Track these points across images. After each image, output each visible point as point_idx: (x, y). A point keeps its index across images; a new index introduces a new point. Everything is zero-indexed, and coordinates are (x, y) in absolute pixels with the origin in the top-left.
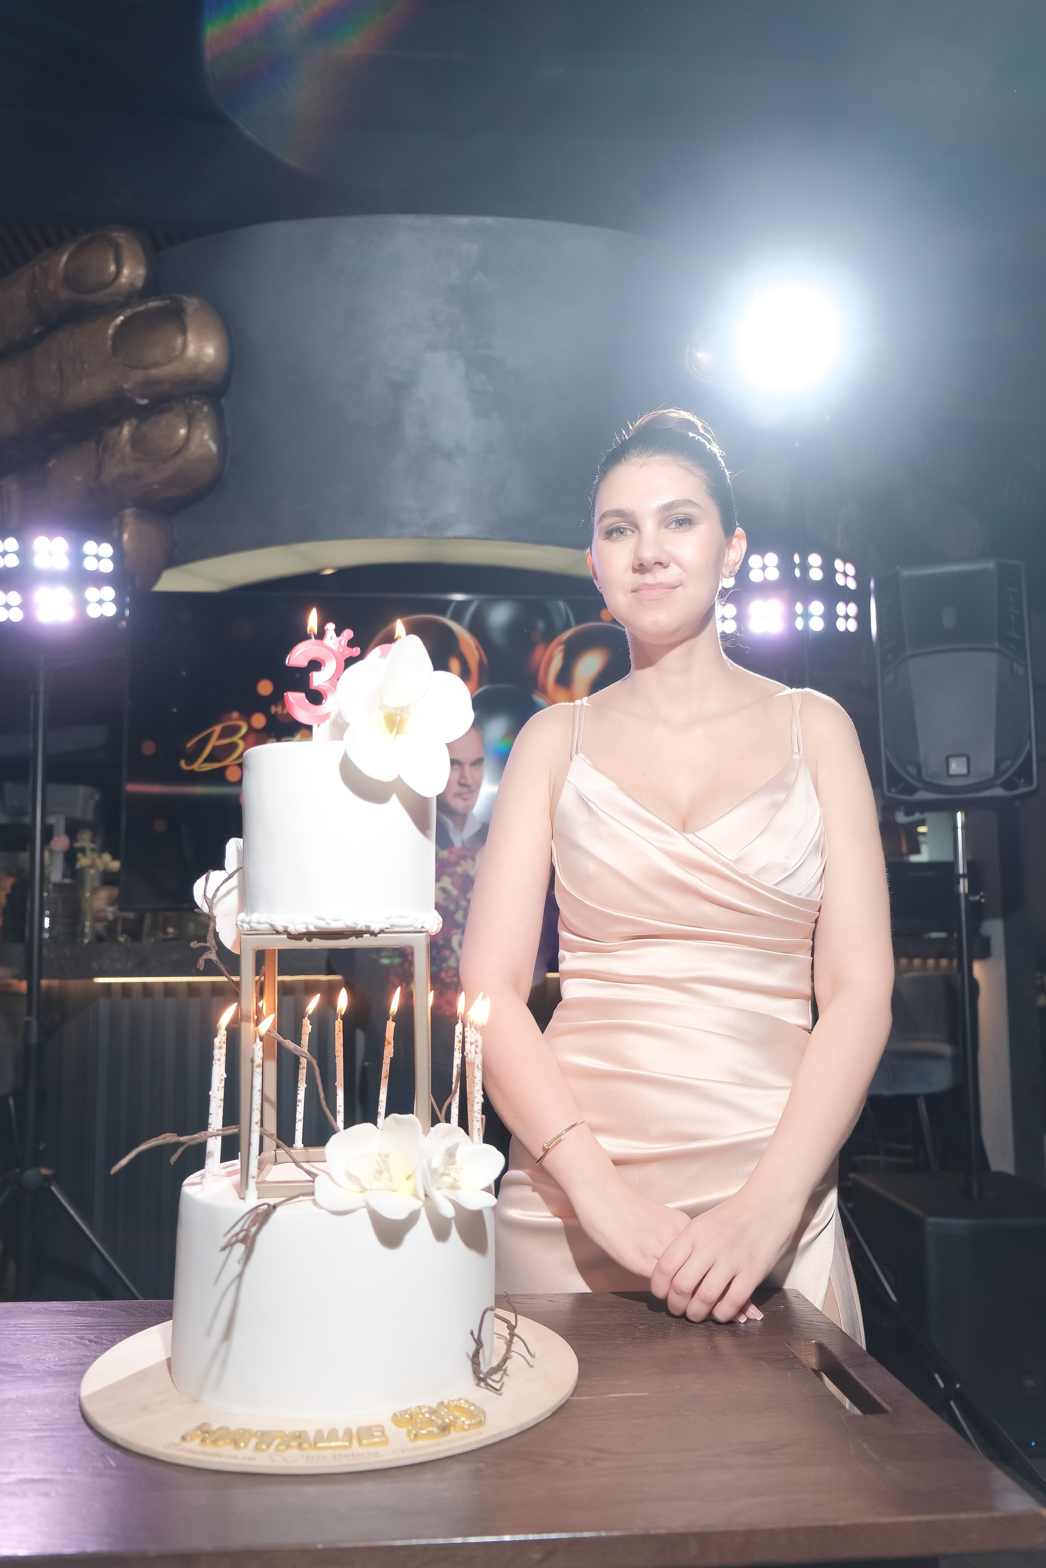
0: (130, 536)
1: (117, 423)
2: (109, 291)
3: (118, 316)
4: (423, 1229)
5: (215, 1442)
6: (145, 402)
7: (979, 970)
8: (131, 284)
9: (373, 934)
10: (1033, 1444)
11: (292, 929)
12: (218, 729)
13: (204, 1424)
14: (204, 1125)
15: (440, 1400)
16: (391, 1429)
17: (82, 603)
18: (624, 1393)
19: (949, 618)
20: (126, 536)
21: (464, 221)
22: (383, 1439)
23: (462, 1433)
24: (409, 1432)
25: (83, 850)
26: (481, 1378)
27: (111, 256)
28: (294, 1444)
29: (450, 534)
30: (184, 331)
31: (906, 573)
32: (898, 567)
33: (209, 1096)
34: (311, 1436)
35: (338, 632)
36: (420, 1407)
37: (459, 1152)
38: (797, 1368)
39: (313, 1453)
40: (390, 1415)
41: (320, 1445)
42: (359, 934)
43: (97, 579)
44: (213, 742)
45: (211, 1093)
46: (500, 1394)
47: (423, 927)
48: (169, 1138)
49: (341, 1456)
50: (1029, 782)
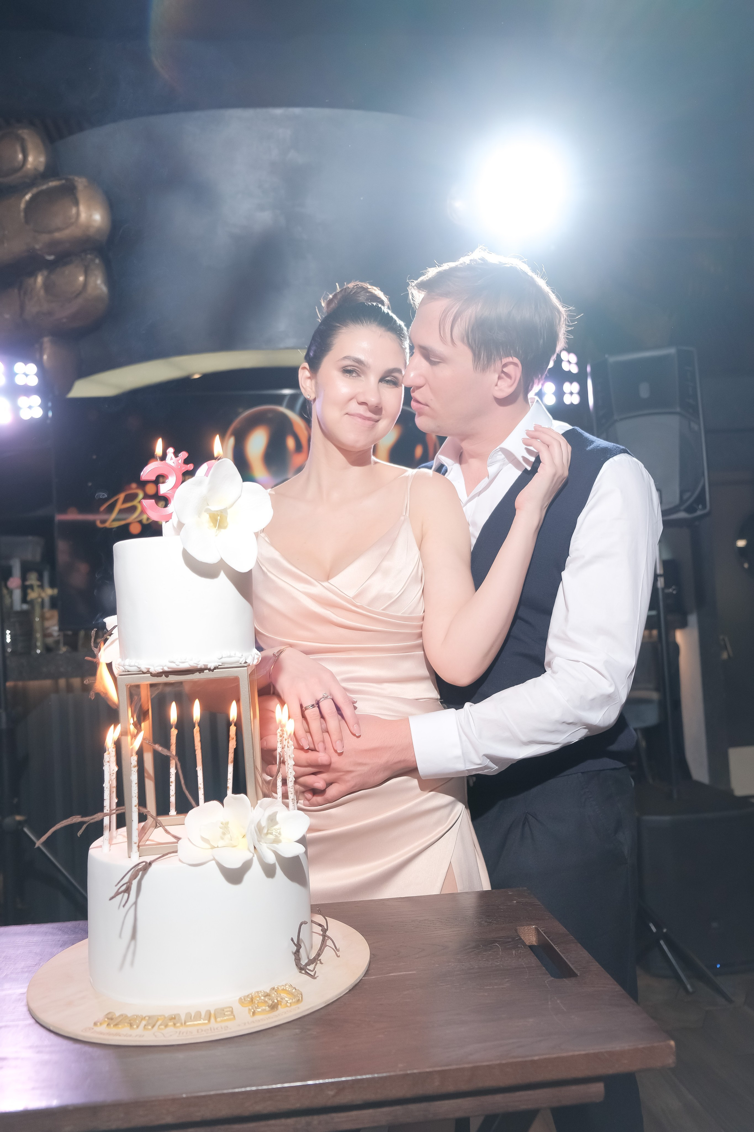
0: (49, 357)
1: (32, 274)
2: (19, 174)
3: (26, 194)
4: (256, 871)
5: (116, 1025)
6: (51, 258)
7: (680, 637)
8: (36, 169)
9: (210, 670)
10: (718, 966)
11: (152, 670)
12: (122, 496)
13: (109, 1013)
14: (100, 808)
15: (272, 987)
16: (238, 1008)
17: (17, 409)
18: (400, 972)
19: (644, 391)
20: (45, 357)
21: (278, 111)
22: (232, 1017)
23: (287, 1008)
24: (250, 1010)
25: (31, 587)
26: (302, 969)
27: (18, 148)
28: (171, 1024)
29: (282, 346)
30: (76, 203)
31: (612, 359)
32: (606, 356)
33: (103, 788)
34: (183, 1017)
35: (176, 454)
36: (258, 992)
37: (279, 818)
38: (520, 947)
39: (183, 1029)
40: (238, 998)
41: (188, 1024)
42: (201, 670)
43: (27, 391)
44: (119, 506)
45: (104, 785)
46: (315, 978)
47: (246, 663)
48: (76, 819)
49: (202, 1030)
50: (704, 507)
